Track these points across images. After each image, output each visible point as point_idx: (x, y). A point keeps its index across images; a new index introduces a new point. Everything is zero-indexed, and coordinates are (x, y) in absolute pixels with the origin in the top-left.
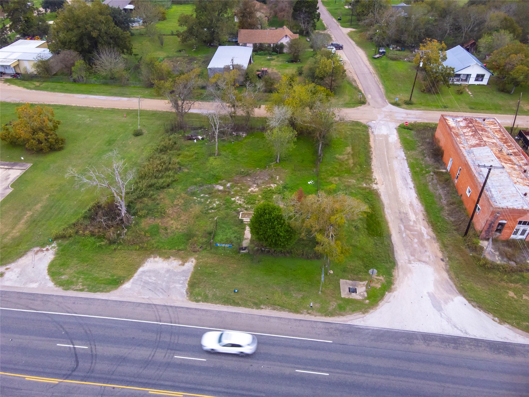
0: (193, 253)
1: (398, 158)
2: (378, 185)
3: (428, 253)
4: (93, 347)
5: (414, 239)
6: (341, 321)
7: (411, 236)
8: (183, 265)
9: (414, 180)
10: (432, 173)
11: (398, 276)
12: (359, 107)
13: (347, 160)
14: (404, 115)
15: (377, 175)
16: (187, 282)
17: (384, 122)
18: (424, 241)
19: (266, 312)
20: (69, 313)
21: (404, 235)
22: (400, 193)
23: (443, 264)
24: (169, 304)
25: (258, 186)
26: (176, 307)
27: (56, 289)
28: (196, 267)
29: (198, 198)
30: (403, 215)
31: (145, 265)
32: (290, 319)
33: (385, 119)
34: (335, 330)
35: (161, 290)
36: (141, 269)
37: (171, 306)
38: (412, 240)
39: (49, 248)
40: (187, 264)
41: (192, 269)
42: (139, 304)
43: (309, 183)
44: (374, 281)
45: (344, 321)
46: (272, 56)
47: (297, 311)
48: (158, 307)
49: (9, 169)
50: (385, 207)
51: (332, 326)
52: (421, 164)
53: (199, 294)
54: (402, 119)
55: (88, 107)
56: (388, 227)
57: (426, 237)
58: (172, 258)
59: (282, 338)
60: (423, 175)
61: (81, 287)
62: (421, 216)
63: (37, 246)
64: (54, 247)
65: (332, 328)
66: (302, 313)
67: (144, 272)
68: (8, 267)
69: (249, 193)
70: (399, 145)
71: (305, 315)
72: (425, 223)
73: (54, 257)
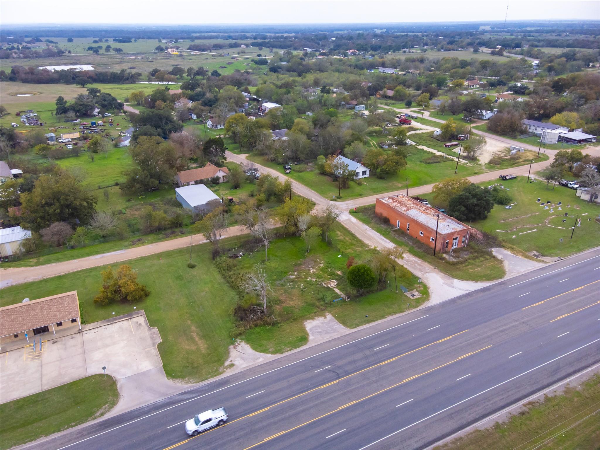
0: (324, 311)
1: (367, 230)
4: (333, 364)
8: (325, 317)
9: (387, 238)
10: (392, 232)
11: (425, 282)
13: (344, 238)
14: (345, 205)
15: (367, 242)
16: (339, 323)
17: (339, 212)
18: (420, 264)
23: (436, 270)
24: (343, 335)
25: (313, 268)
26: (349, 334)
28: (334, 316)
29: (287, 286)
31: (306, 326)
32: (403, 316)
34: (425, 311)
35: (331, 332)
36: (307, 329)
37: (346, 335)
38: (414, 265)
39: (239, 343)
40: (327, 317)
41: (333, 318)
42: (330, 341)
43: (339, 257)
44: (418, 288)
45: (425, 306)
48: (340, 338)
49: (130, 319)
51: (422, 310)
52: (382, 229)
53: (352, 325)
57: (419, 262)
58: (316, 318)
61: (289, 349)
63: (230, 345)
64: (241, 341)
66: (405, 312)
67: (311, 329)
68: (229, 360)
69: (313, 274)
70: (361, 223)
71: (407, 311)
73: (250, 345)
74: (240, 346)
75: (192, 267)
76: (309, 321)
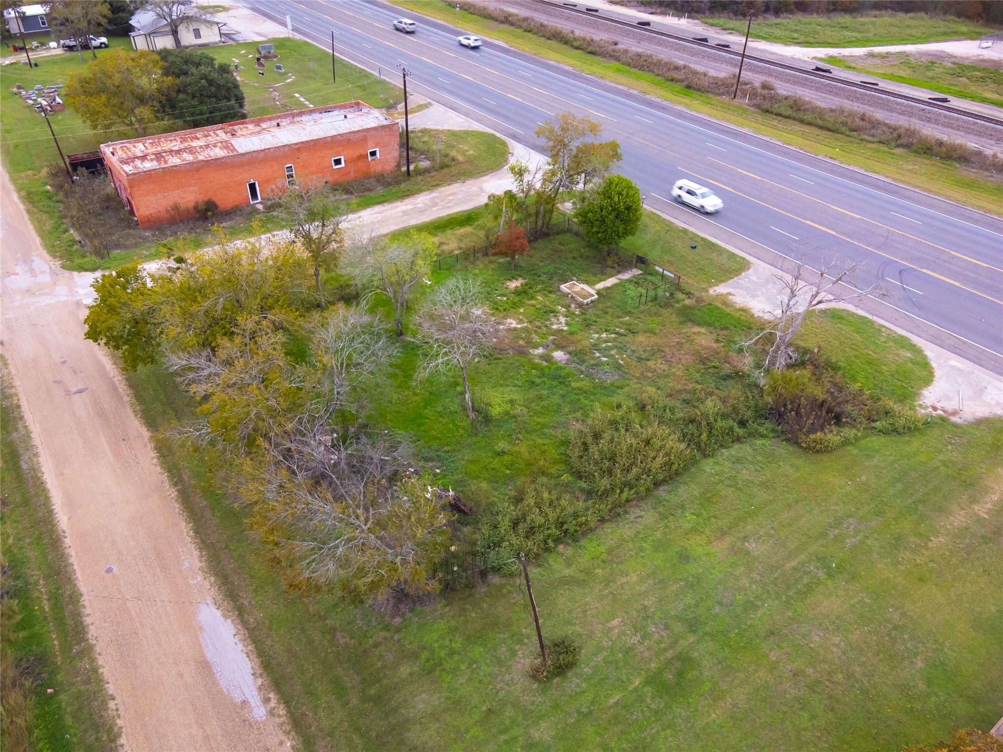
0: (705, 297)
8: (729, 294)
16: (739, 277)
26: (771, 265)
28: (715, 285)
39: (930, 409)
63: (956, 425)
73: (921, 388)
74: (939, 405)
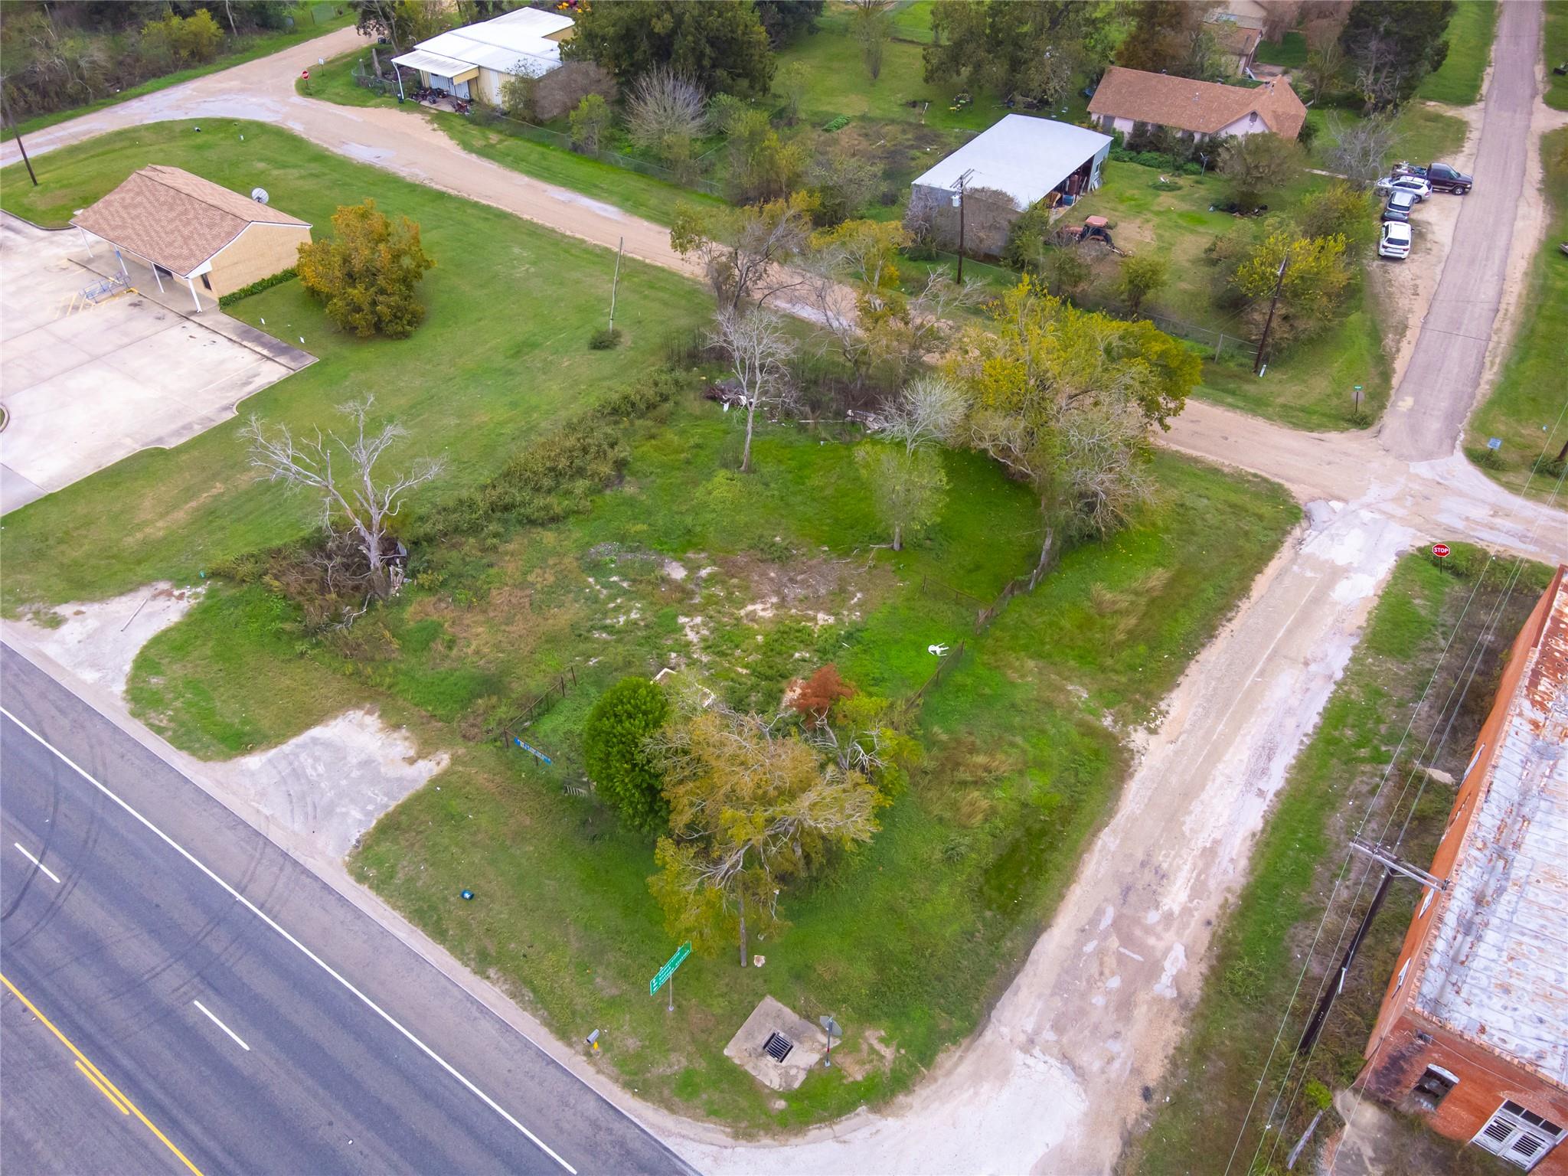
0: (460, 740)
1: (1313, 667)
2: (1153, 739)
3: (1115, 1047)
4: (70, 885)
5: (1113, 974)
6: (652, 1126)
7: (1111, 962)
8: (412, 761)
10: (1388, 769)
11: (949, 1073)
12: (1334, 436)
13: (1119, 613)
14: (1480, 513)
15: (1182, 700)
16: (382, 815)
17: (1377, 516)
18: (1143, 996)
19: (491, 994)
20: (95, 776)
21: (1089, 948)
22: (1204, 796)
23: (1136, 1105)
24: (294, 854)
25: (781, 604)
26: (306, 872)
27: (121, 703)
28: (435, 781)
29: (597, 581)
30: (1148, 876)
31: (333, 723)
32: (527, 1045)
33: (1390, 507)
34: (613, 1144)
35: (310, 809)
36: (316, 732)
37: (296, 863)
38: (1101, 974)
39: (188, 594)
40: (422, 764)
41: (421, 784)
42: (237, 823)
44: (859, 1050)
45: (663, 1130)
46: (1179, 176)
47: (563, 1033)
48: (268, 850)
49: (268, 358)
50: (1114, 822)
51: (617, 1126)
52: (1379, 721)
53: (379, 862)
54: (1460, 525)
55: (553, 231)
56: (1061, 897)
57: (1164, 987)
58: (403, 732)
59: (465, 1087)
60: (1351, 761)
61: (164, 723)
62: (1209, 907)
63: (170, 579)
64: (196, 595)
65: (610, 1131)
66: (570, 1045)
67: (315, 741)
68: (83, 609)
69: (739, 619)
70: (1358, 620)
71: (577, 1052)
72: (1205, 937)
73: (177, 623)
74: (170, 602)
75: (602, 343)
76: (373, 721)
